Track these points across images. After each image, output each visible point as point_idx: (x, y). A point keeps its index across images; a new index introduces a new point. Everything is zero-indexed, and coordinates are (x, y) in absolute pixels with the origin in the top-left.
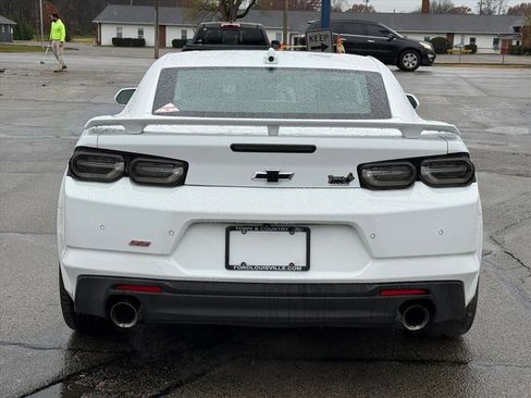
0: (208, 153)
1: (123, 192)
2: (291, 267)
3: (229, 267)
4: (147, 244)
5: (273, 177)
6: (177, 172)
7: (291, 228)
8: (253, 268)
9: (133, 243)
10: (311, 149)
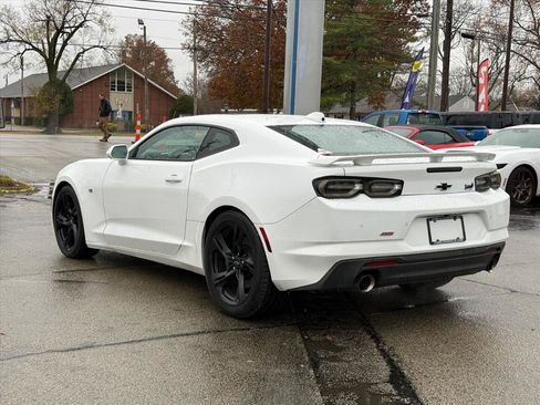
0: (415, 175)
1: (363, 202)
2: (458, 240)
3: (432, 243)
4: (392, 234)
5: (444, 187)
6: (397, 187)
7: (454, 216)
8: (443, 242)
9: (383, 234)
10: (459, 169)
